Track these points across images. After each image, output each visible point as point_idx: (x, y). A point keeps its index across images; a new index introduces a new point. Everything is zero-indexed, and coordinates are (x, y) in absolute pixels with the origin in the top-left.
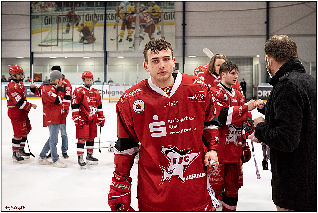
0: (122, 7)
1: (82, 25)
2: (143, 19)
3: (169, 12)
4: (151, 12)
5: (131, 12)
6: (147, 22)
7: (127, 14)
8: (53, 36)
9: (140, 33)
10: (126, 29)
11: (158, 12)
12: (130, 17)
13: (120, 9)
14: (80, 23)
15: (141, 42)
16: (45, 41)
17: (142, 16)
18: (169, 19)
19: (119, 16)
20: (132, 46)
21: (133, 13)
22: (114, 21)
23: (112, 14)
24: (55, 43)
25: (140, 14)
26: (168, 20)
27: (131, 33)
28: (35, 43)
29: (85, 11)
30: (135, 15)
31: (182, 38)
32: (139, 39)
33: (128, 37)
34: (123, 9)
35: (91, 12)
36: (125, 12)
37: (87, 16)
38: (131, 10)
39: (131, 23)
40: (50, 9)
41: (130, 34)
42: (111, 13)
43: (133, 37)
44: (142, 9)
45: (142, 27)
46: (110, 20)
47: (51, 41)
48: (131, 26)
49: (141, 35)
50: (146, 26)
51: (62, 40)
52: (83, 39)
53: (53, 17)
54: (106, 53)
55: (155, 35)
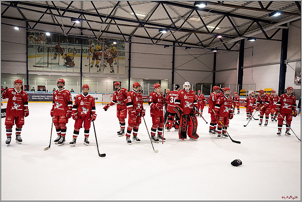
0: (93, 46)
1: (66, 55)
2: (106, 54)
3: (122, 52)
4: (111, 50)
5: (98, 50)
6: (109, 56)
8: (44, 60)
10: (95, 60)
11: (115, 51)
12: (97, 52)
14: (64, 53)
15: (104, 68)
16: (38, 64)
19: (91, 52)
20: (98, 70)
21: (100, 50)
23: (86, 50)
24: (47, 65)
25: (104, 51)
26: (121, 57)
28: (31, 63)
29: (68, 46)
30: (101, 51)
31: (129, 67)
32: (104, 66)
33: (96, 65)
35: (72, 47)
36: (95, 49)
37: (69, 49)
38: (98, 48)
39: (98, 56)
40: (42, 42)
41: (97, 63)
43: (99, 65)
44: (105, 48)
45: (106, 59)
46: (85, 53)
47: (43, 64)
48: (98, 58)
49: (105, 64)
50: (108, 59)
51: (51, 64)
52: (66, 63)
53: (44, 48)
54: (82, 74)
55: (113, 64)
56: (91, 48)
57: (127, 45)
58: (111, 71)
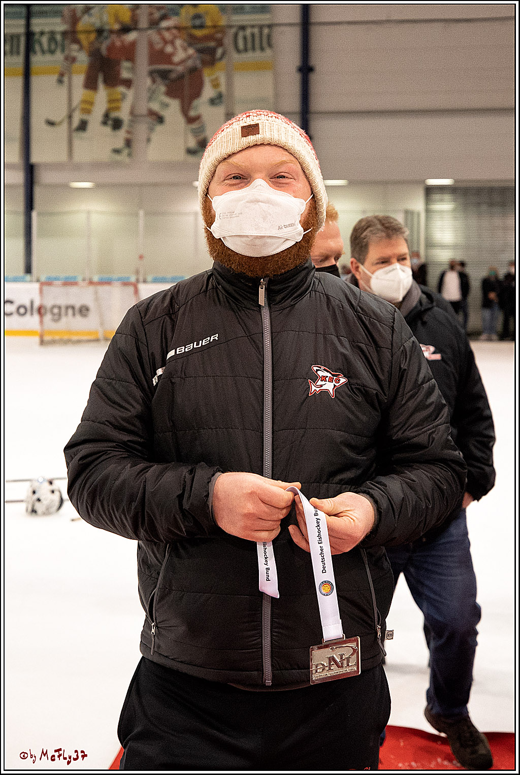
0: (88, 9)
2: (162, 52)
3: (253, 26)
4: (189, 24)
5: (116, 27)
6: (176, 59)
7: (105, 34)
9: (150, 99)
10: (101, 86)
11: (215, 27)
12: (113, 44)
13: (79, 14)
15: (151, 130)
17: (156, 38)
18: (254, 49)
19: (76, 41)
20: (120, 144)
21: (125, 30)
22: (59, 56)
23: (52, 34)
25: (150, 32)
26: (250, 55)
27: (117, 100)
30: (132, 36)
31: (298, 117)
32: (149, 119)
33: (106, 116)
34: (90, 15)
36: (98, 24)
38: (117, 19)
39: (118, 63)
41: (114, 103)
42: (47, 29)
43: (124, 114)
44: (157, 15)
45: (159, 80)
46: (43, 52)
48: (118, 73)
49: (155, 106)
50: (173, 75)
54: (30, 171)
55: (202, 106)
56: (80, 18)
58: (192, 144)
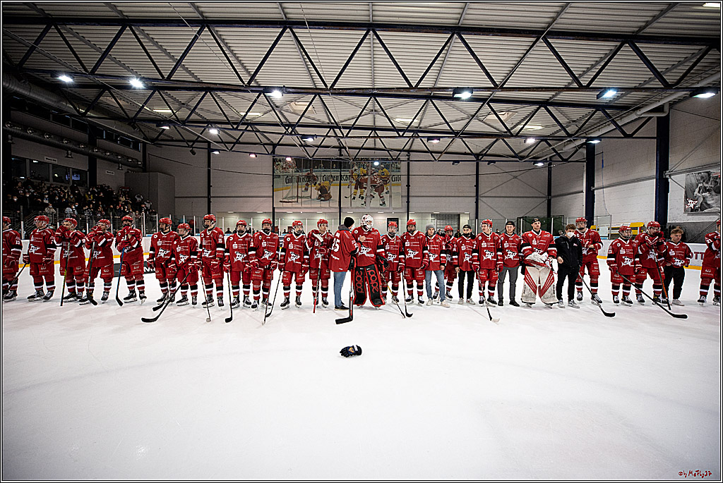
0: (355, 170)
1: (319, 184)
2: (374, 180)
4: (380, 174)
5: (362, 174)
6: (377, 183)
7: (360, 176)
8: (293, 193)
9: (371, 192)
10: (359, 189)
11: (387, 175)
12: (362, 178)
15: (371, 199)
16: (285, 198)
19: (353, 178)
20: (363, 203)
21: (365, 175)
24: (296, 200)
25: (371, 176)
28: (277, 198)
29: (322, 173)
30: (366, 177)
31: (407, 197)
32: (370, 197)
33: (360, 196)
35: (328, 174)
36: (358, 173)
39: (363, 183)
40: (291, 170)
41: (362, 193)
42: (345, 175)
43: (364, 196)
44: (373, 172)
45: (373, 187)
46: (344, 180)
47: (292, 198)
48: (363, 186)
49: (372, 194)
50: (377, 186)
51: (301, 197)
52: (320, 196)
53: (293, 177)
54: (340, 209)
55: (383, 194)
56: (354, 172)
57: (403, 166)
58: (381, 203)
